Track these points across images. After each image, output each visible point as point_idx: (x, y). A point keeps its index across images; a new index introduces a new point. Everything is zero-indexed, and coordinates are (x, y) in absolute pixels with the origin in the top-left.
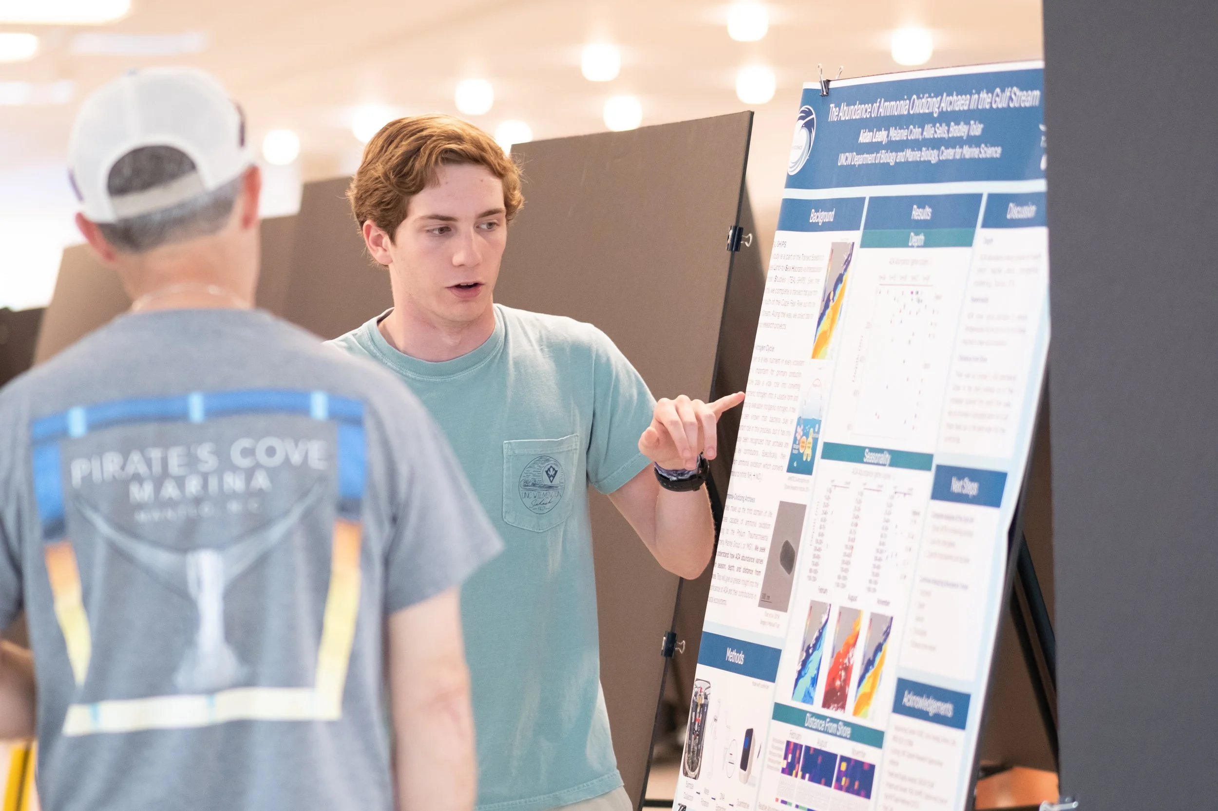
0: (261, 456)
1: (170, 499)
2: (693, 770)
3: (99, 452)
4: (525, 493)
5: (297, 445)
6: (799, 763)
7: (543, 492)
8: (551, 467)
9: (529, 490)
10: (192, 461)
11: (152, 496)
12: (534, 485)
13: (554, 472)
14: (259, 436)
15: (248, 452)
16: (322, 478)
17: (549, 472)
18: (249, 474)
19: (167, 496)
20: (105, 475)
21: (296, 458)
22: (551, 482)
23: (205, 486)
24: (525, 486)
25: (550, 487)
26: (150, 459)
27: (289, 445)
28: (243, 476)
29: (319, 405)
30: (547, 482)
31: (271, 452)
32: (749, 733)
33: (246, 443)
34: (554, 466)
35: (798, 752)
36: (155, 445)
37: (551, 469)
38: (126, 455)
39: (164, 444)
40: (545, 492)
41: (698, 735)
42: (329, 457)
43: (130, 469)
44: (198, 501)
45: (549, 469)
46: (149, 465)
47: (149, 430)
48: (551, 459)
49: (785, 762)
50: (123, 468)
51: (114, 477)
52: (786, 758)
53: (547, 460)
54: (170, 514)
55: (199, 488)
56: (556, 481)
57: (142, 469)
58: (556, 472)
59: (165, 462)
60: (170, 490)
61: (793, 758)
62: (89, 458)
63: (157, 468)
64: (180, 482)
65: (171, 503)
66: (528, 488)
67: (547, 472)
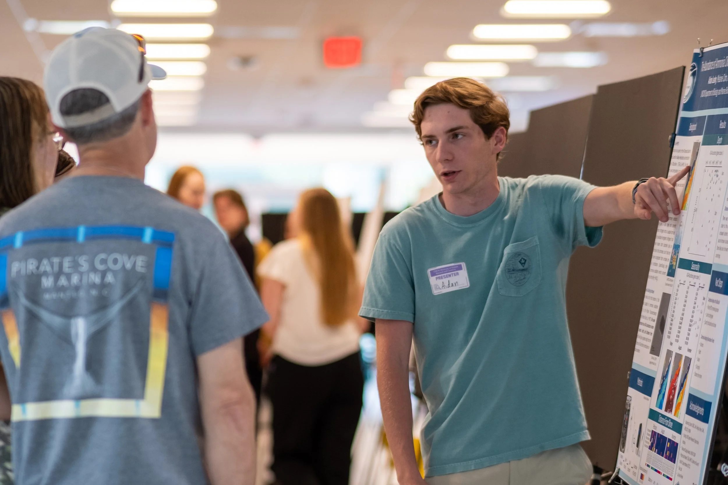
0: (110, 264)
1: (63, 286)
2: (623, 448)
3: (26, 259)
4: (509, 276)
5: (129, 258)
6: (654, 443)
7: (519, 274)
8: (522, 258)
9: (512, 274)
10: (76, 265)
11: (53, 285)
12: (513, 270)
13: (524, 261)
14: (110, 252)
15: (104, 261)
16: (142, 277)
17: (521, 262)
18: (104, 274)
19: (61, 285)
20: (28, 271)
21: (128, 266)
22: (523, 267)
23: (81, 280)
24: (509, 272)
25: (523, 270)
26: (53, 263)
27: (125, 258)
28: (100, 275)
29: (148, 235)
30: (520, 267)
31: (115, 261)
32: (641, 425)
33: (103, 256)
34: (524, 257)
35: (655, 436)
36: (56, 255)
37: (522, 260)
38: (40, 261)
39: (62, 254)
40: (520, 273)
41: (626, 428)
42: (148, 266)
43: (42, 269)
44: (77, 288)
45: (521, 260)
46: (52, 266)
47: (54, 246)
48: (522, 254)
49: (650, 442)
50: (38, 268)
51: (32, 273)
52: (651, 441)
53: (519, 255)
54: (62, 295)
55: (78, 281)
56: (526, 266)
57: (48, 269)
58: (525, 261)
59: (61, 265)
60: (63, 281)
61: (653, 440)
62: (20, 261)
63: (56, 269)
64: (68, 277)
65: (62, 289)
66: (510, 273)
67: (520, 262)
